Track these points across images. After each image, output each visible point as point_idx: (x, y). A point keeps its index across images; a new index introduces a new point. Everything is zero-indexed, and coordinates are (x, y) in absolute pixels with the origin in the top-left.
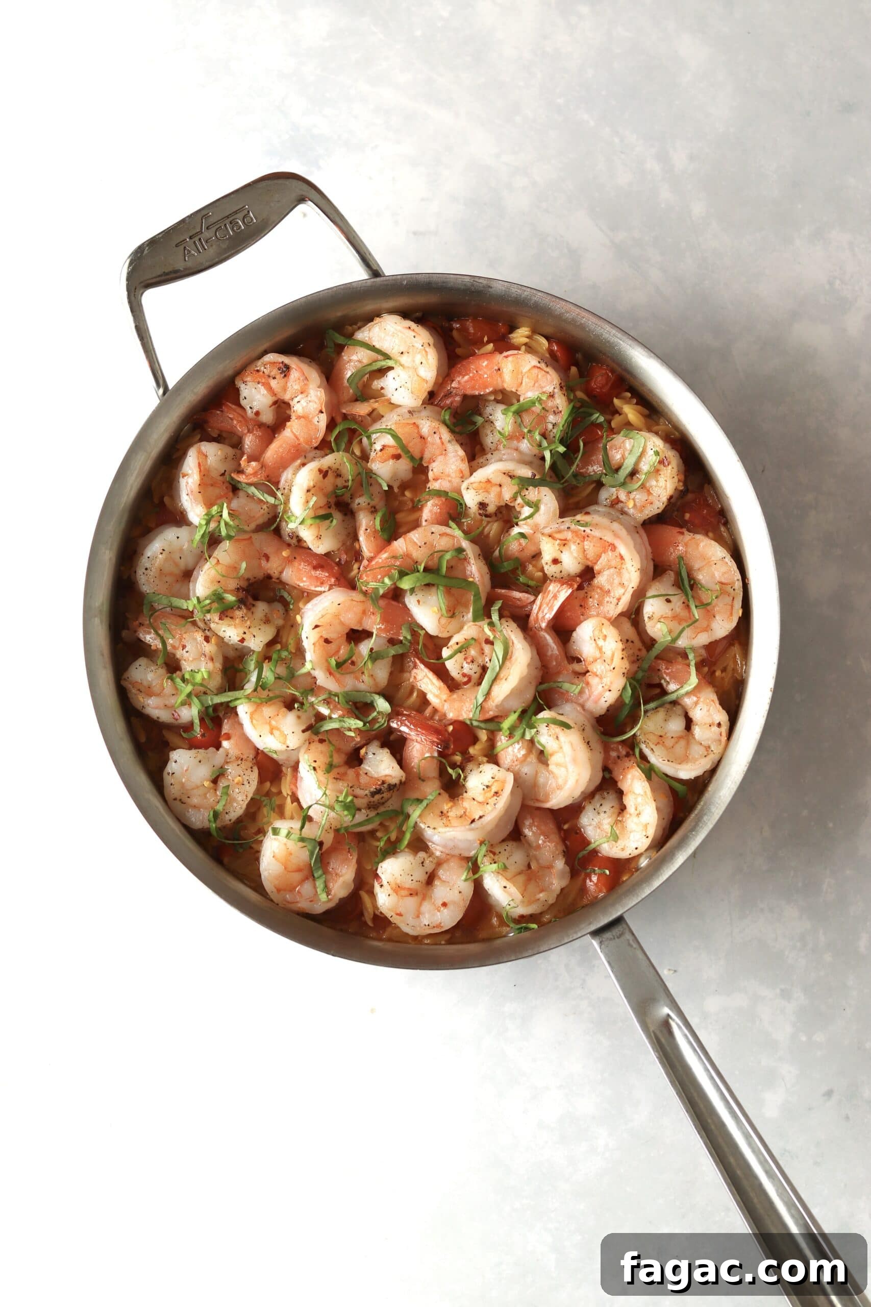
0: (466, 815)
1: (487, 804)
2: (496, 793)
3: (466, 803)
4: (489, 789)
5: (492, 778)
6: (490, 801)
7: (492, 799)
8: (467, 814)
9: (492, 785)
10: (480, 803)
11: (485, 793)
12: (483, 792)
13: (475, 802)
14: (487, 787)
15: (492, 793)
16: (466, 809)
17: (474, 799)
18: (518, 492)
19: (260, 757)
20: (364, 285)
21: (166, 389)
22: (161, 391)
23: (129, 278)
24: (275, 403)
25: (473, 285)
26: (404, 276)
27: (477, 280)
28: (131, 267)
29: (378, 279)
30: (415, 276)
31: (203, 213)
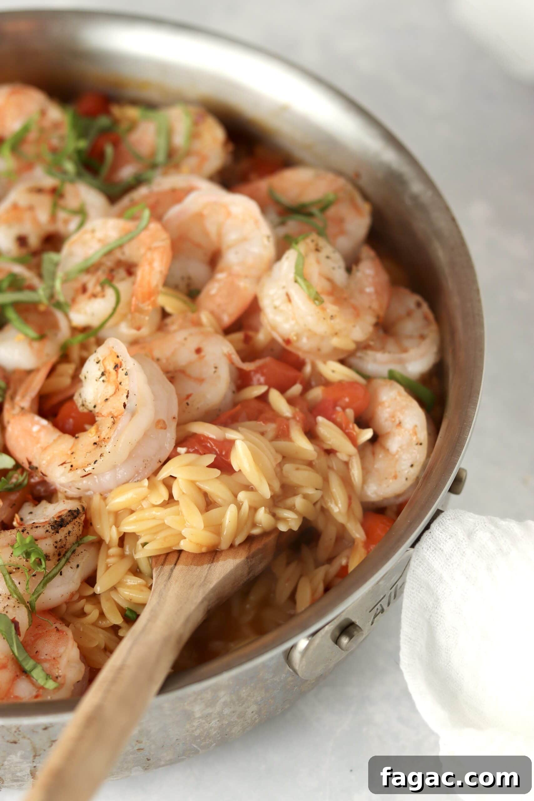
0: (116, 417)
1: (120, 383)
2: (116, 367)
3: (104, 410)
4: (107, 375)
5: (98, 363)
6: (119, 380)
7: (119, 375)
8: (115, 415)
9: (105, 368)
10: (115, 393)
11: (109, 381)
12: (105, 383)
13: (111, 399)
14: (103, 374)
15: (113, 372)
16: (111, 413)
17: (107, 399)
18: (55, 206)
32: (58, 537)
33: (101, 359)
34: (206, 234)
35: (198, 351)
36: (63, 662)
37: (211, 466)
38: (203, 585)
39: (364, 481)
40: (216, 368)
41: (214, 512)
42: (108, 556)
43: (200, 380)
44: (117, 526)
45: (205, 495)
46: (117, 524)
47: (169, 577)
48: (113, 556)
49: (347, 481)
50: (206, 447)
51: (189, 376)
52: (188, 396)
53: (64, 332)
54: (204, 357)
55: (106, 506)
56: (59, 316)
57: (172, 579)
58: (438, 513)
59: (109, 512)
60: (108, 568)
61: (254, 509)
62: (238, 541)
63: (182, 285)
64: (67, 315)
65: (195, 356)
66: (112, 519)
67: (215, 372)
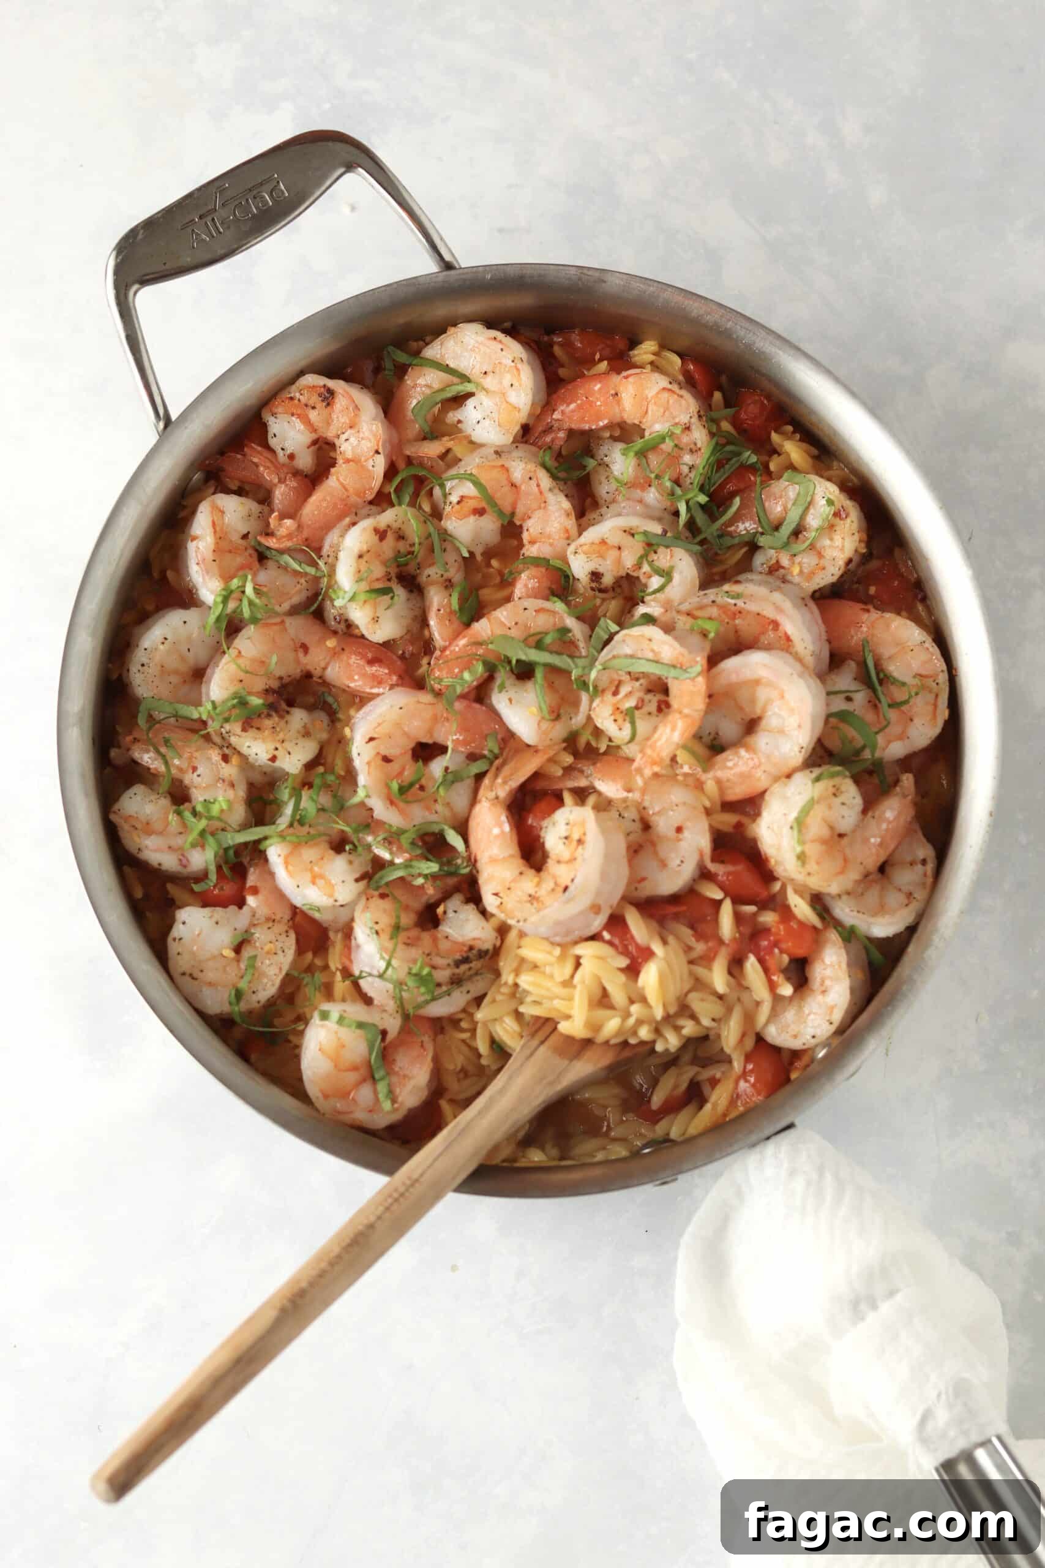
1: (575, 858)
2: (579, 842)
4: (569, 840)
5: (567, 824)
15: (575, 843)
18: (644, 557)
19: (298, 919)
20: (434, 280)
21: (168, 422)
22: (161, 425)
23: (118, 271)
24: (315, 442)
25: (580, 279)
26: (487, 268)
27: (585, 271)
28: (120, 257)
29: (452, 272)
30: (502, 267)
31: (217, 184)
32: (457, 971)
33: (571, 822)
34: (753, 701)
35: (679, 830)
36: (410, 1085)
37: (622, 970)
38: (551, 1084)
39: (768, 1022)
40: (682, 862)
41: (602, 1013)
42: (499, 992)
43: (663, 864)
44: (517, 975)
45: (604, 990)
46: (517, 972)
47: (532, 1054)
48: (503, 994)
49: (749, 1018)
50: (626, 947)
51: (656, 853)
52: (643, 879)
53: (579, 719)
54: (680, 840)
55: (519, 947)
56: (584, 697)
57: (532, 1059)
58: (790, 1126)
59: (517, 955)
60: (494, 1001)
61: (640, 1022)
62: (613, 1042)
63: (707, 739)
64: (591, 701)
65: (672, 833)
66: (515, 965)
67: (679, 865)
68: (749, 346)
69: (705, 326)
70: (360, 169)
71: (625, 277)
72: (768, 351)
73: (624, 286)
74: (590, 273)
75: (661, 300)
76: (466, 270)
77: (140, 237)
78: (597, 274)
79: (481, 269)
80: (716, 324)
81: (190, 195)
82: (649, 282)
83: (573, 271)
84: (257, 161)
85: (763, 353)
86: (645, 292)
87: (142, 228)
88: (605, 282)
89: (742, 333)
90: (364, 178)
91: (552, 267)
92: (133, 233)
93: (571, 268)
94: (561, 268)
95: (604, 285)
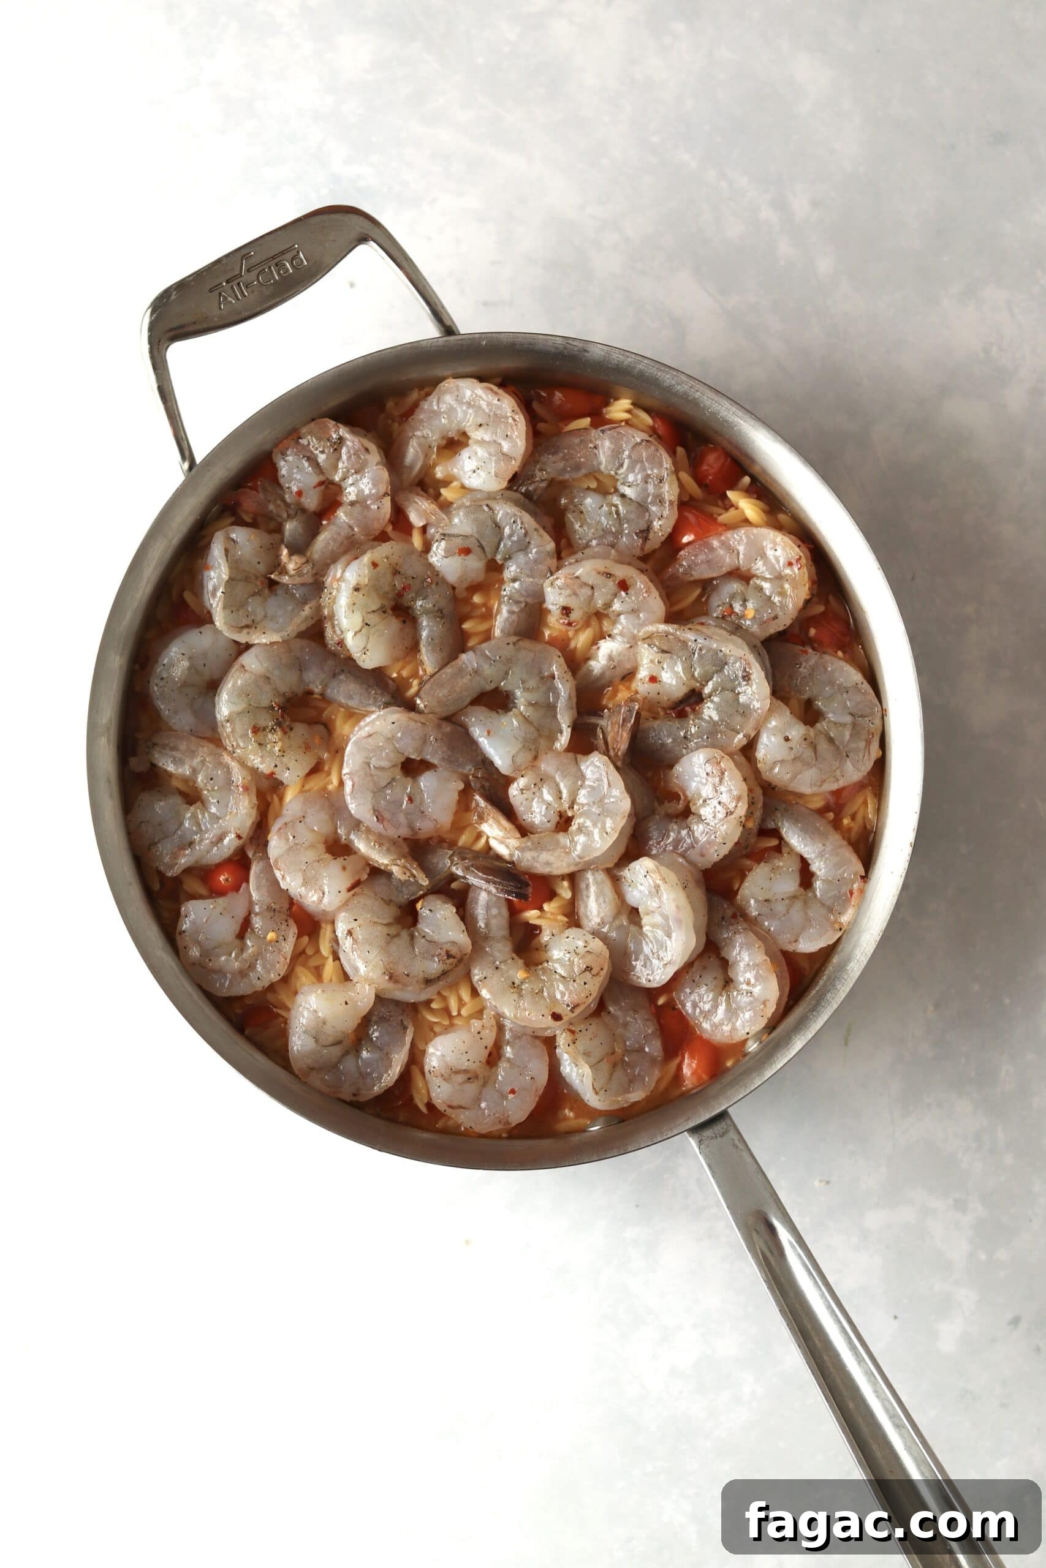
19: (294, 908)
20: (434, 344)
21: (192, 464)
22: (186, 466)
23: (151, 329)
24: (321, 483)
25: (565, 348)
26: (483, 335)
27: (570, 342)
28: (154, 315)
29: (452, 338)
30: (496, 335)
31: (244, 252)
68: (714, 414)
69: (676, 394)
70: (372, 243)
71: (606, 348)
72: (730, 420)
73: (604, 356)
74: (575, 343)
75: (637, 369)
76: (464, 336)
77: (173, 297)
78: (580, 345)
79: (477, 336)
80: (685, 393)
81: (218, 261)
82: (627, 354)
83: (559, 341)
84: (279, 232)
85: (726, 421)
86: (623, 363)
87: (175, 290)
88: (588, 352)
89: (708, 403)
90: (376, 250)
91: (540, 336)
92: (166, 294)
93: (558, 338)
94: (549, 337)
95: (586, 354)
